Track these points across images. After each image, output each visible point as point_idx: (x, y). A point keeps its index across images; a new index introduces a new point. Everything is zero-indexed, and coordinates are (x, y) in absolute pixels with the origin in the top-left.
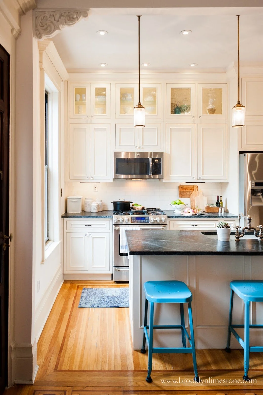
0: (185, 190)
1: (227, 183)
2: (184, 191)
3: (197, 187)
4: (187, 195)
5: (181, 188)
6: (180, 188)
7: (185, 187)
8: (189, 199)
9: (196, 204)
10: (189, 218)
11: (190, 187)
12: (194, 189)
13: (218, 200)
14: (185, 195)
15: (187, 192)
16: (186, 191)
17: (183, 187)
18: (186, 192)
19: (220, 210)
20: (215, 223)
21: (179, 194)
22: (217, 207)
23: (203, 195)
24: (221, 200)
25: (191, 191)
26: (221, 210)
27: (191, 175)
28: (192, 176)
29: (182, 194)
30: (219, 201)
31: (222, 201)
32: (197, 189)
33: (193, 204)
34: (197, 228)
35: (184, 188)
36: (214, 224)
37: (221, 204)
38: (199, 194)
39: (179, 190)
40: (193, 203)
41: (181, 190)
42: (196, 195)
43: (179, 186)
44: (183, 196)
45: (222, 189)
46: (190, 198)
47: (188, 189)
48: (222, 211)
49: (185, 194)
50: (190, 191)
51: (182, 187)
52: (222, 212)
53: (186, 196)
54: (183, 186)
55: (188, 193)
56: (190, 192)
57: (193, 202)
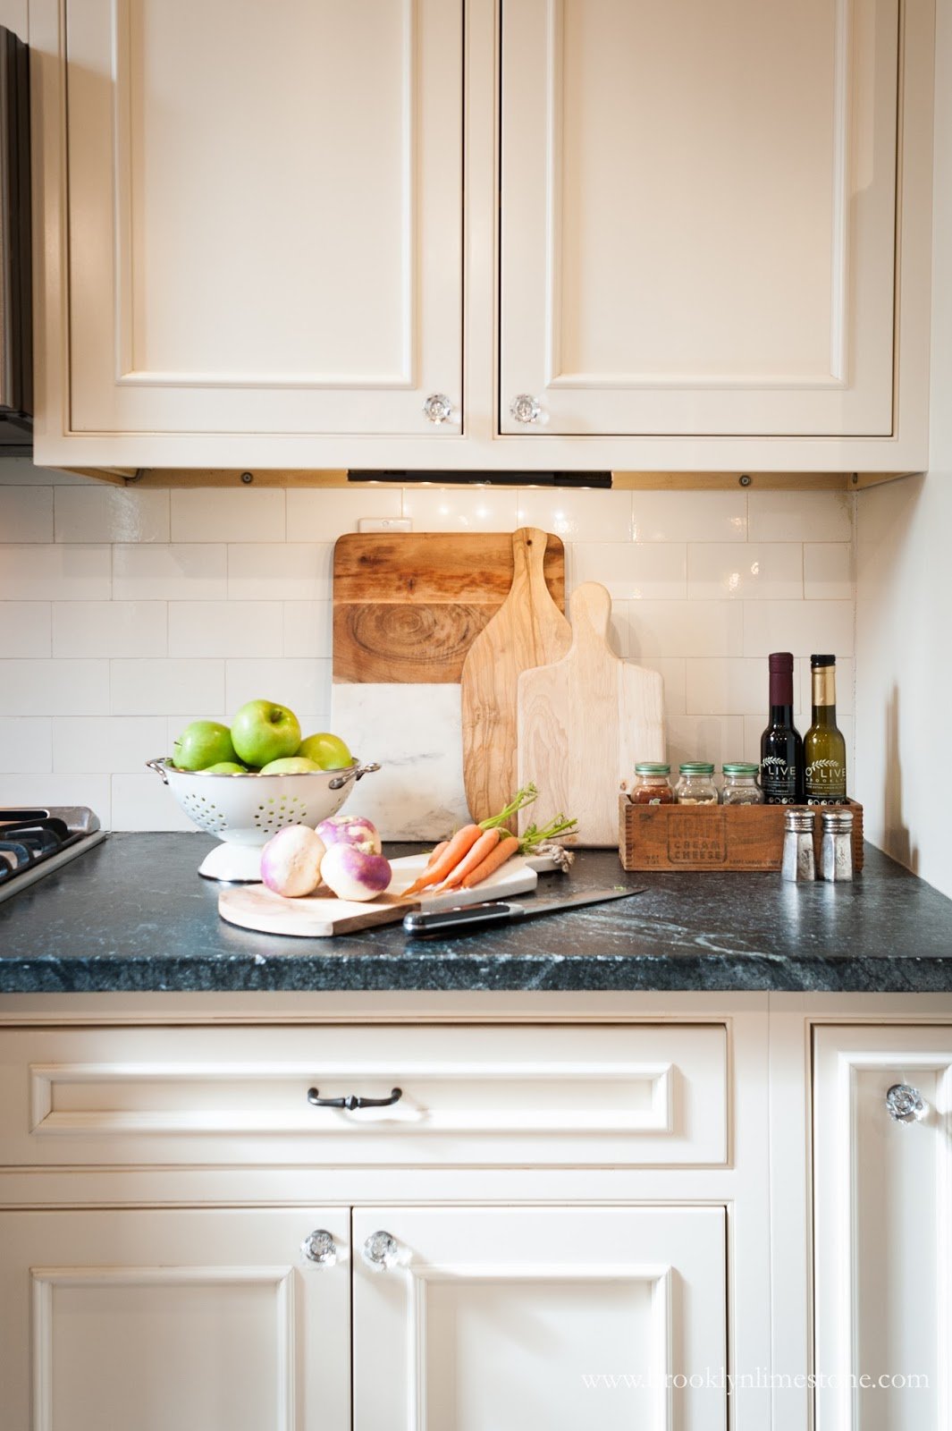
0: (411, 586)
1: (906, 483)
2: (397, 599)
3: (555, 551)
4: (431, 651)
5: (363, 560)
6: (354, 569)
7: (408, 552)
8: (447, 695)
9: (520, 752)
10: (264, 986)
11: (470, 548)
12: (519, 583)
13: (781, 710)
14: (406, 651)
15: (427, 617)
16: (424, 595)
17: (390, 550)
18: (418, 609)
19: (796, 843)
20: (665, 1067)
21: (335, 635)
22: (768, 797)
23: (617, 642)
24: (824, 716)
25: (477, 597)
26: (808, 839)
27: (404, 376)
28: (416, 384)
29: (369, 631)
30: (802, 722)
31: (841, 724)
32: (555, 585)
33: (497, 759)
34: (391, 1131)
35: (396, 569)
36: (662, 1087)
37: (816, 765)
38: (564, 638)
39: (336, 589)
40: (487, 748)
41: (358, 589)
42: (534, 651)
43: (342, 543)
44: (381, 667)
45: (853, 573)
46: (458, 680)
47: (441, 583)
48: (829, 855)
49: (400, 632)
50: (464, 599)
51: (368, 547)
52: (829, 873)
53: (420, 660)
54: (385, 543)
55: (447, 629)
56: (467, 610)
57: (499, 734)
